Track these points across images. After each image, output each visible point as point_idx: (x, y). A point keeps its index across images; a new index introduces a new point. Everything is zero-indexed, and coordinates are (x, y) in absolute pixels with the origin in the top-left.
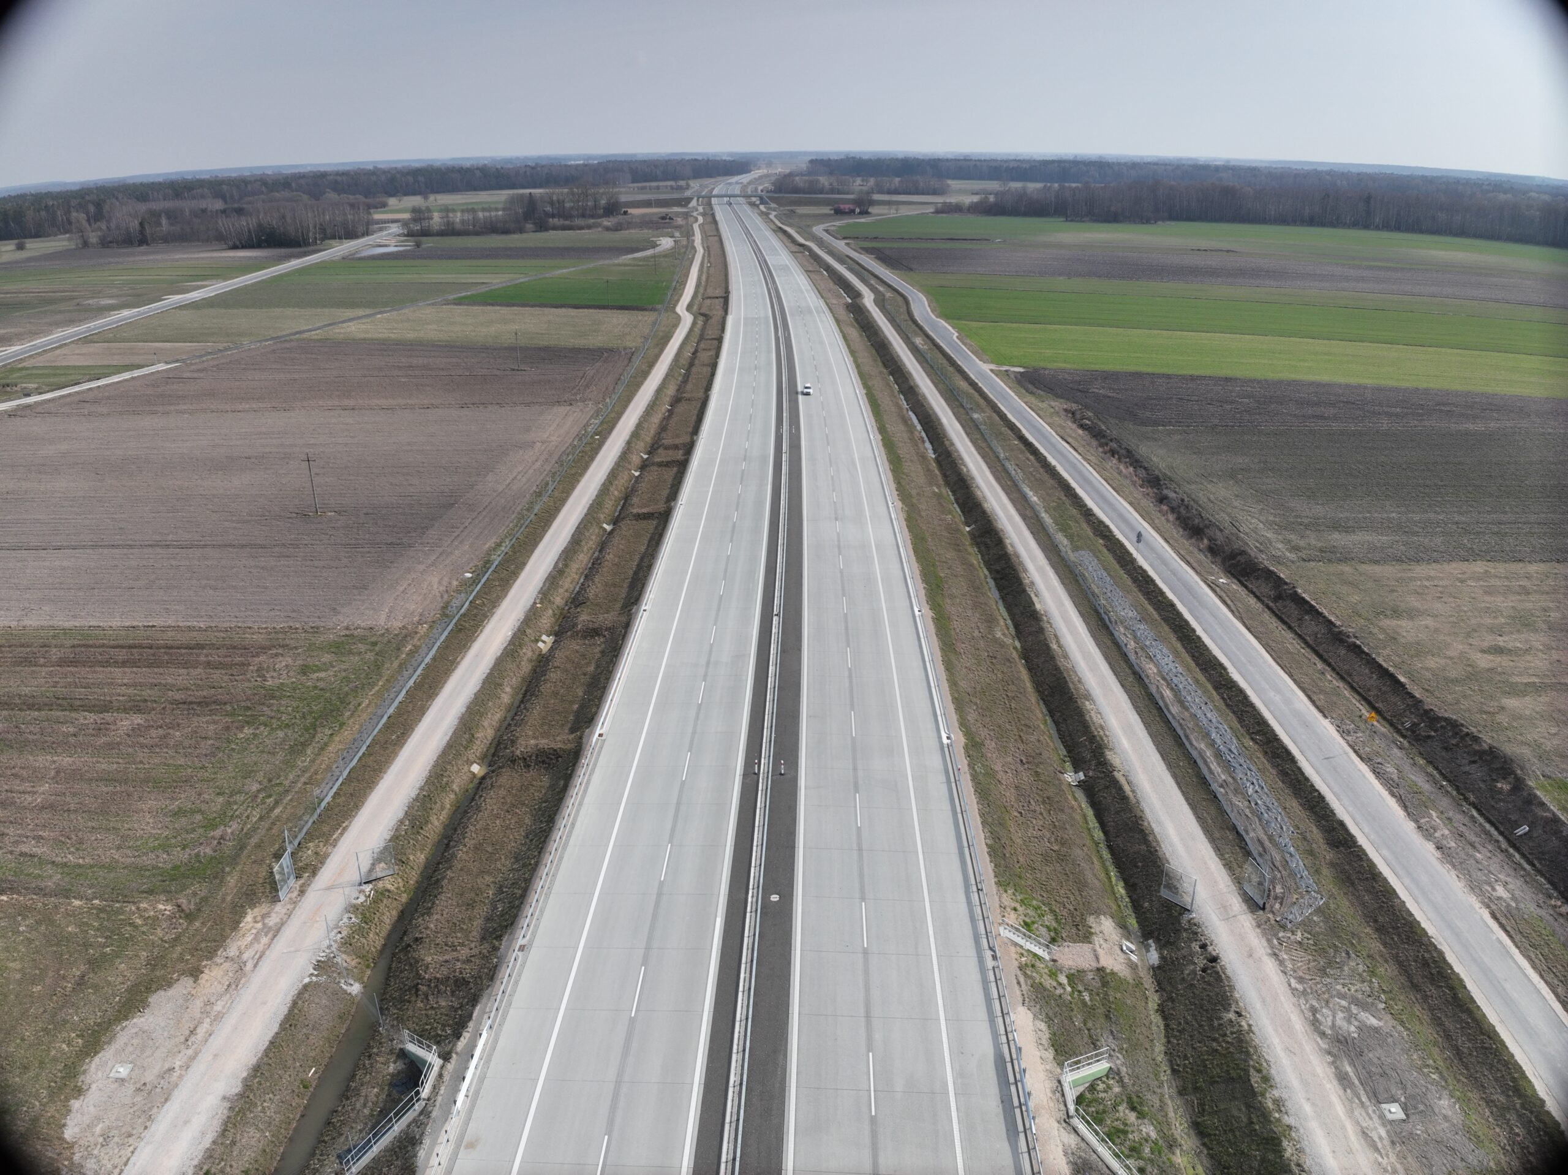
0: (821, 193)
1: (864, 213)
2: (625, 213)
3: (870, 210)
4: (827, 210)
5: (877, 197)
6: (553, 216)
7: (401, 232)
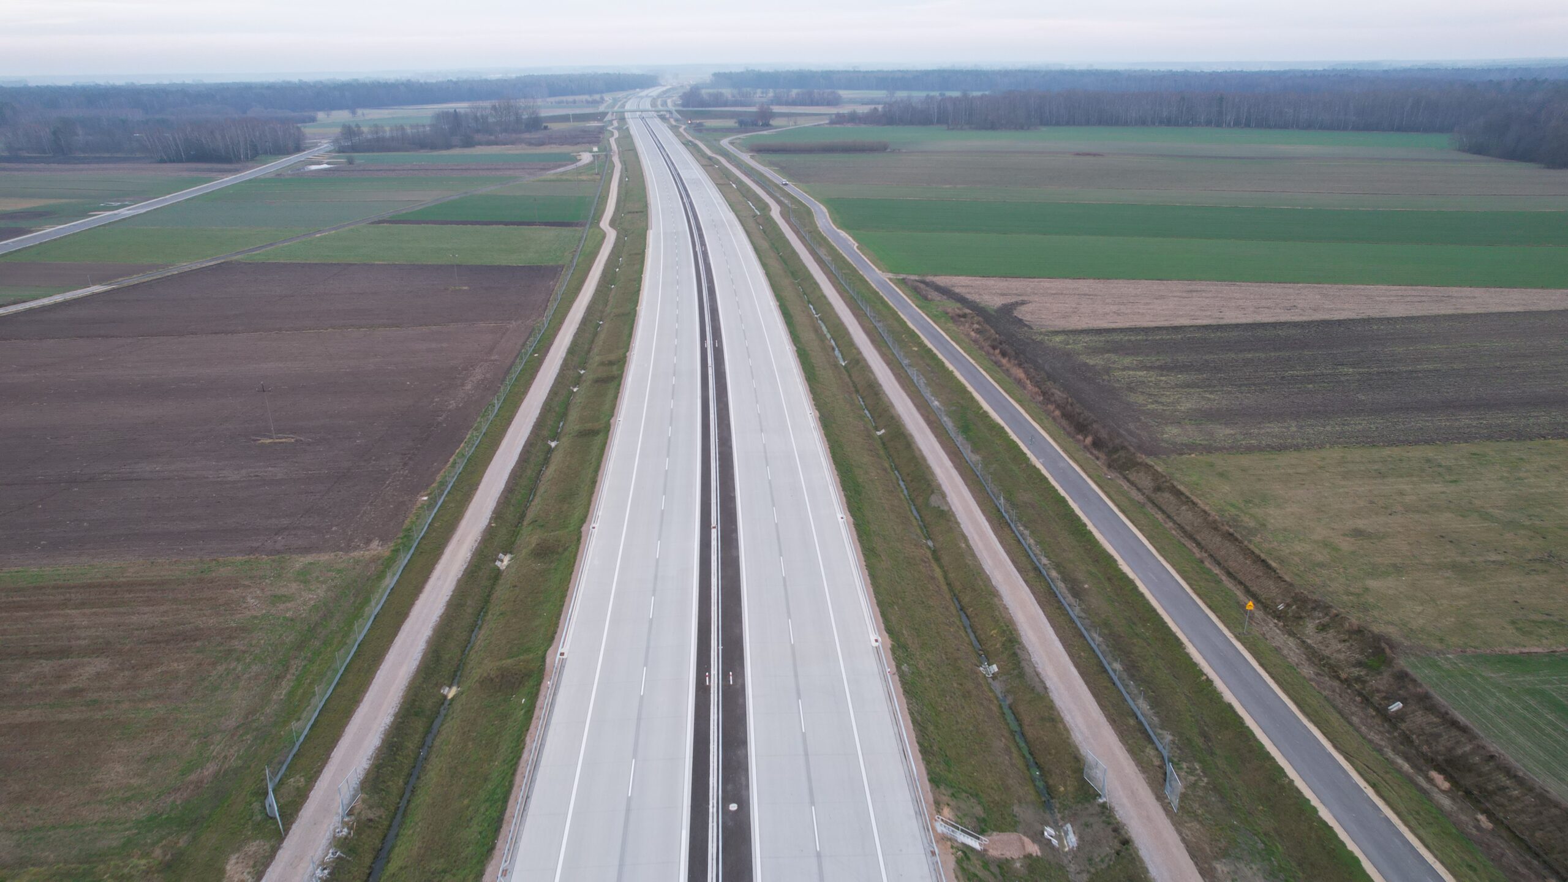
0: (725, 105)
1: (767, 125)
2: (546, 128)
3: (772, 122)
4: (731, 123)
5: (776, 109)
6: (478, 131)
7: (332, 148)
